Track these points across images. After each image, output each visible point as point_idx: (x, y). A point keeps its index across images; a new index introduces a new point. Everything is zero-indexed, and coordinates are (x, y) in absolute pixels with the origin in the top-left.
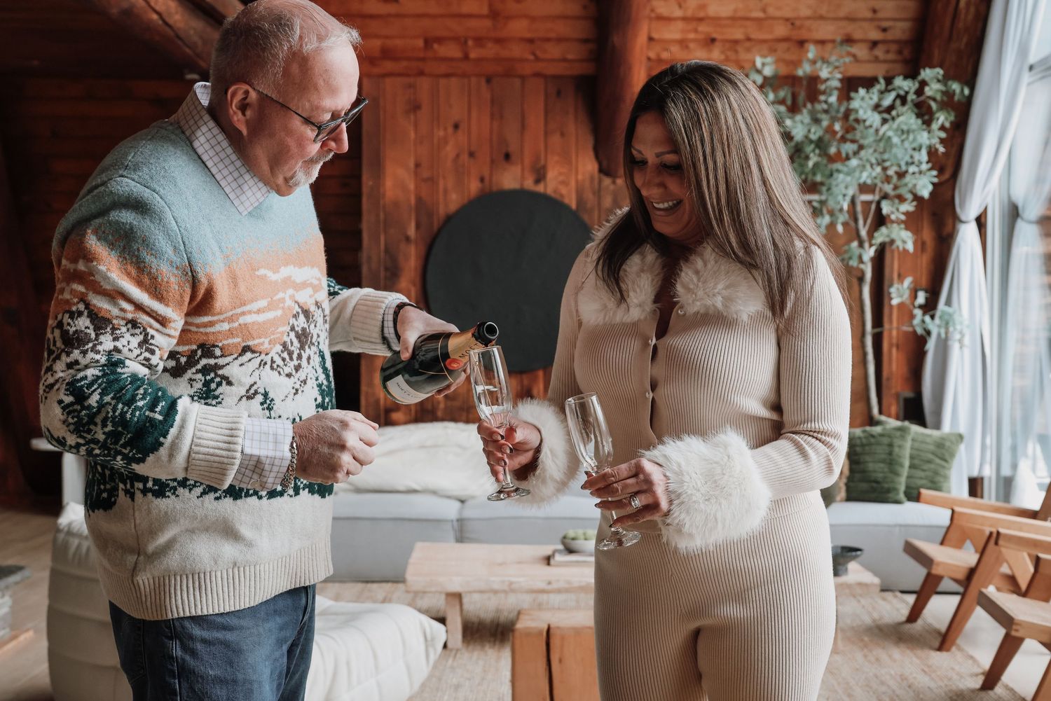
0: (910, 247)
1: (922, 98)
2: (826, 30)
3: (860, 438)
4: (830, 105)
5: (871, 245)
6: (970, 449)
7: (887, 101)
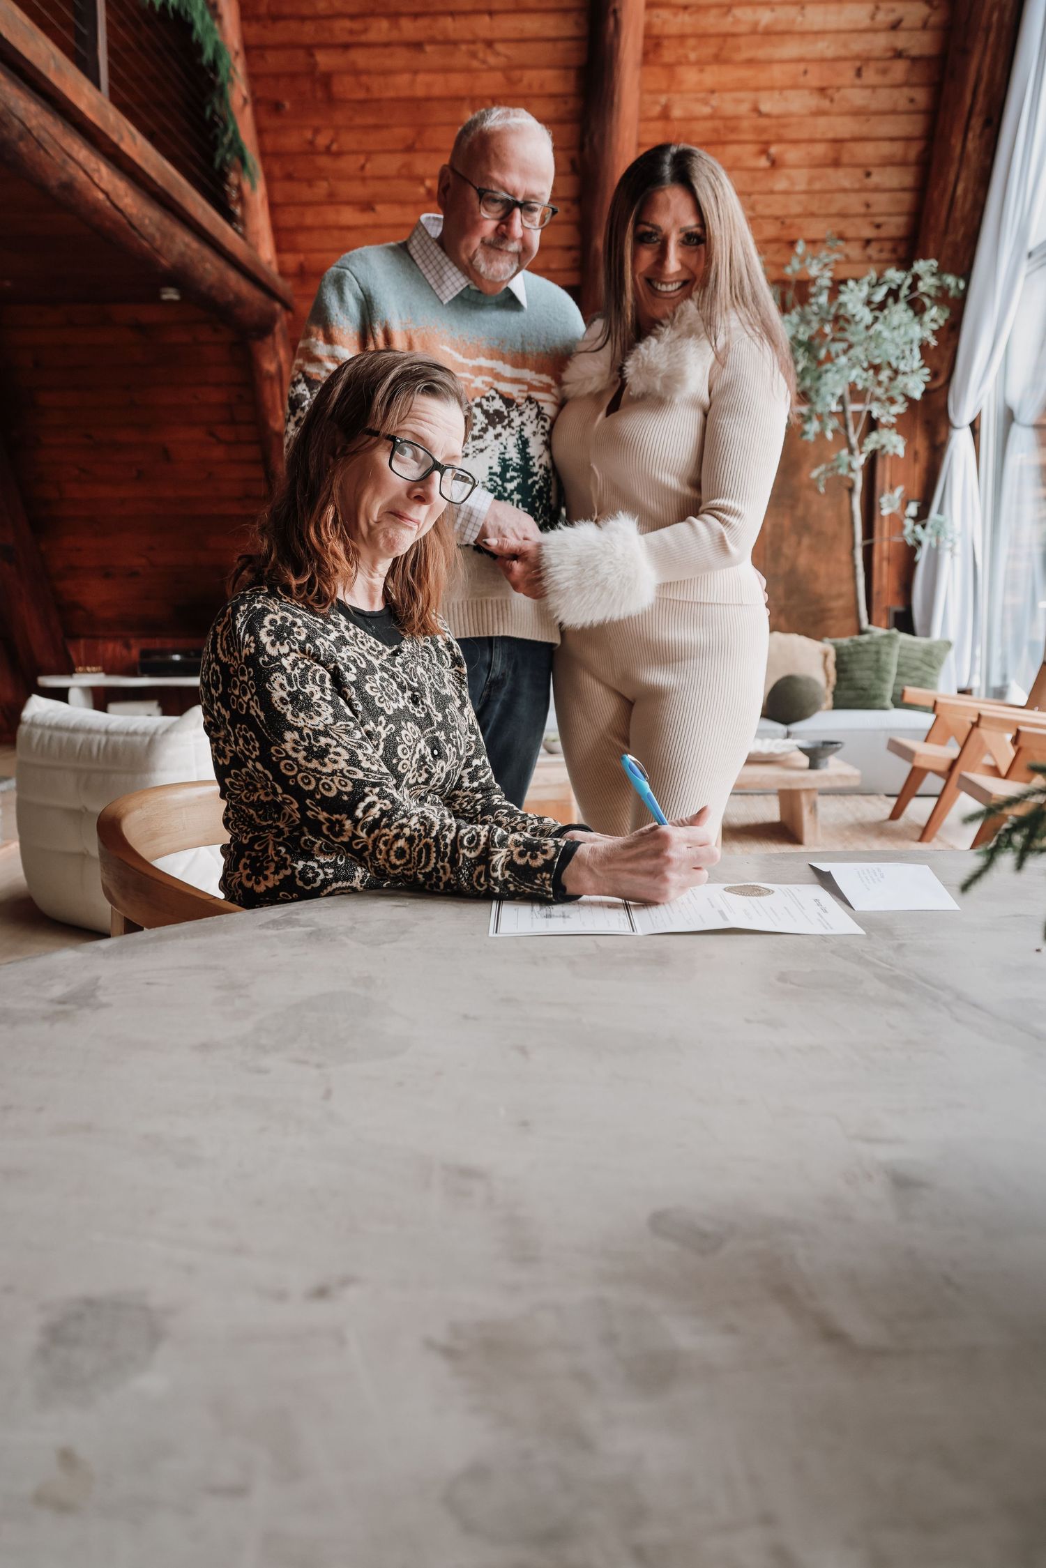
0: (901, 451)
1: (915, 295)
2: (818, 229)
3: (847, 647)
4: (820, 307)
5: (861, 453)
6: (959, 657)
7: (879, 296)
